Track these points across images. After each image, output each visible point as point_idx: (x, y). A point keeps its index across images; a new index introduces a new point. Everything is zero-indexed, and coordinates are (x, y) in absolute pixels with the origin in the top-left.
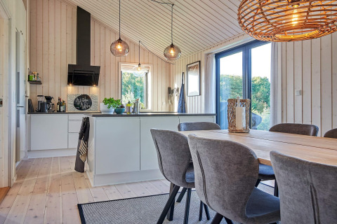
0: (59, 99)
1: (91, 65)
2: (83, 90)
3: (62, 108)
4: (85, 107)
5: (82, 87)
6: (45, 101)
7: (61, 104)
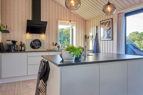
0: (21, 42)
1: (42, 21)
2: (36, 36)
3: (23, 48)
4: (37, 47)
5: (35, 34)
6: (12, 43)
7: (22, 45)
